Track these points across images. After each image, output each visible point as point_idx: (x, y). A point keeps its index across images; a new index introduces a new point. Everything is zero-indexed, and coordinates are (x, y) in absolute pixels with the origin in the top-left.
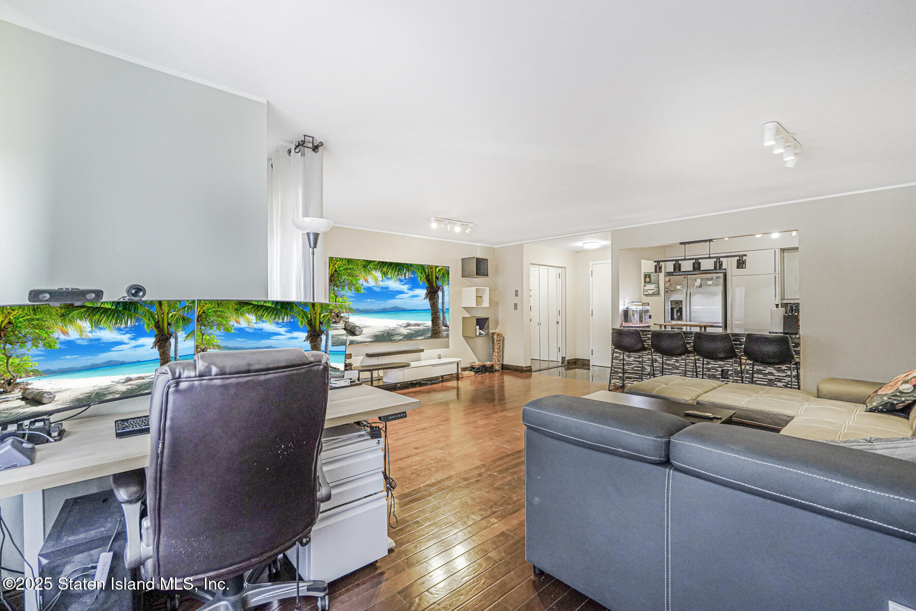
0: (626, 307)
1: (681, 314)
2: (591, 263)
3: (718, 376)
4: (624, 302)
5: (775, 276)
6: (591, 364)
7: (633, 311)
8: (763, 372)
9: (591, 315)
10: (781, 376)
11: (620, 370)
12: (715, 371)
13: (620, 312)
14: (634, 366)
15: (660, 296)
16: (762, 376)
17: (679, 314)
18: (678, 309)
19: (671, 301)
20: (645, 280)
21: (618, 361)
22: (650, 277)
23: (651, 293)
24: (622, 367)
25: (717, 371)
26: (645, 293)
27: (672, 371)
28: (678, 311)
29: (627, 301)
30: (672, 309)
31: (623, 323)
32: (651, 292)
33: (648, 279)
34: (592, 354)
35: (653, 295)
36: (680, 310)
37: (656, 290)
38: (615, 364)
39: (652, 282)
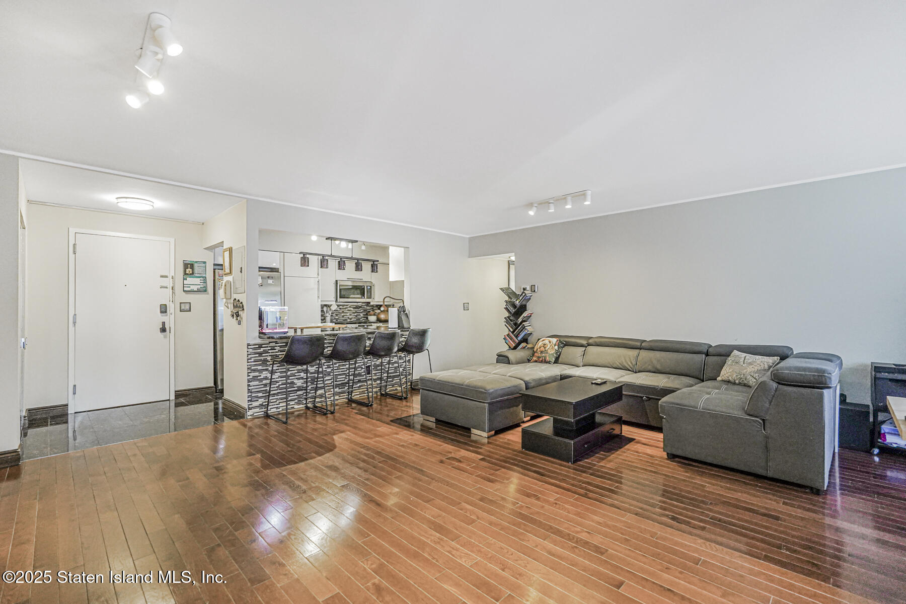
3: (363, 374)
5: (319, 280)
6: (71, 411)
15: (208, 294)
20: (185, 271)
22: (192, 266)
24: (264, 389)
26: (185, 289)
32: (195, 288)
34: (74, 393)
35: (198, 291)
37: (202, 286)
38: (253, 387)
39: (196, 275)
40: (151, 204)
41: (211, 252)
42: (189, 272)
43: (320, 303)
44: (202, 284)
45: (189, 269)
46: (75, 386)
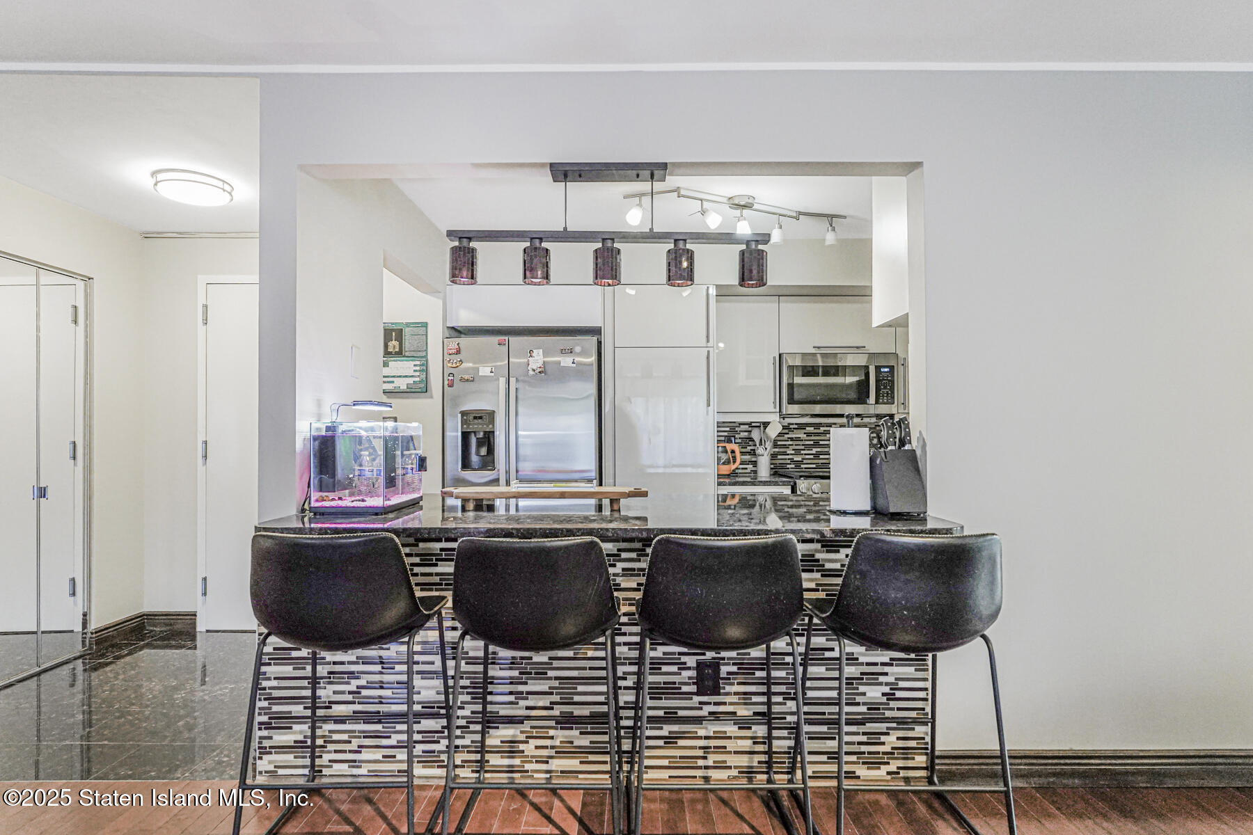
0: (327, 421)
1: (491, 451)
2: (202, 279)
3: (685, 689)
4: (319, 403)
5: (708, 352)
6: (201, 627)
7: (358, 440)
8: (828, 654)
9: (200, 460)
10: (876, 664)
11: (298, 709)
12: (674, 669)
13: (299, 445)
14: (362, 682)
15: (431, 397)
16: (823, 669)
17: (484, 451)
18: (481, 435)
19: (463, 414)
20: (386, 346)
21: (287, 670)
22: (400, 334)
23: (404, 387)
24: (308, 693)
25: (683, 667)
26: (385, 387)
27: (521, 688)
28: (480, 444)
29: (330, 400)
30: (465, 436)
31: (315, 495)
32: (402, 384)
33: (394, 345)
34: (205, 594)
35: (410, 392)
36: (488, 440)
37: (417, 379)
38: (274, 683)
39: (407, 354)
40: (227, 188)
41: (438, 298)
42: (394, 347)
43: (712, 419)
44: (418, 374)
45: (394, 342)
46: (205, 579)
